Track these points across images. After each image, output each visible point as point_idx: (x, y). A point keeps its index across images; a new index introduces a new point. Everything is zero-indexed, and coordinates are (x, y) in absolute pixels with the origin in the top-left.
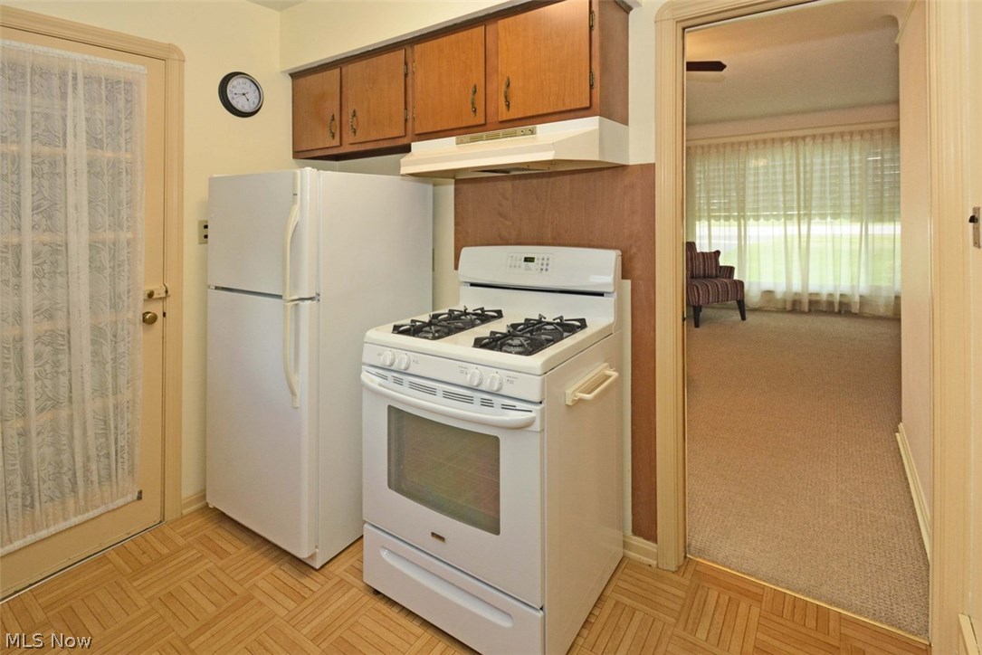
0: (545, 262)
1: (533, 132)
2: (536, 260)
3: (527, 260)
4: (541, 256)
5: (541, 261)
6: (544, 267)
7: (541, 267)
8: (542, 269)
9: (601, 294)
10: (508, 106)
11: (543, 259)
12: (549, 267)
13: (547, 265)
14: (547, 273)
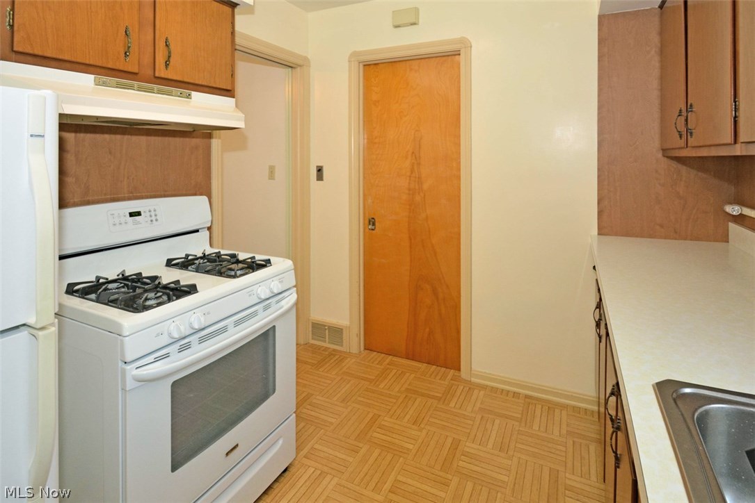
0: (153, 213)
1: (189, 96)
2: (142, 213)
3: (132, 215)
4: (147, 209)
5: (148, 214)
6: (154, 218)
7: (150, 219)
8: (152, 221)
9: (197, 231)
10: (167, 65)
11: (150, 211)
12: (158, 217)
13: (156, 215)
14: (157, 223)
